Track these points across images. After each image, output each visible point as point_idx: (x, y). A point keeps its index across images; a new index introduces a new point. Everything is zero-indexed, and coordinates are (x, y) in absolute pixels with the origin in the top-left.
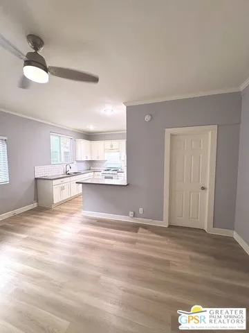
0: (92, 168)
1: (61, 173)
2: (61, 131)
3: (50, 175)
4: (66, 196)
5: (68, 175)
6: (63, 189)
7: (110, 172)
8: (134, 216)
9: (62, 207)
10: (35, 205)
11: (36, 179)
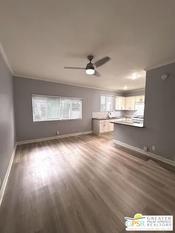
0: (125, 115)
1: (105, 117)
2: (107, 92)
3: (99, 117)
4: (106, 130)
5: (109, 118)
6: (105, 125)
7: (138, 119)
8: (148, 150)
9: (104, 136)
10: (91, 132)
11: (93, 119)
